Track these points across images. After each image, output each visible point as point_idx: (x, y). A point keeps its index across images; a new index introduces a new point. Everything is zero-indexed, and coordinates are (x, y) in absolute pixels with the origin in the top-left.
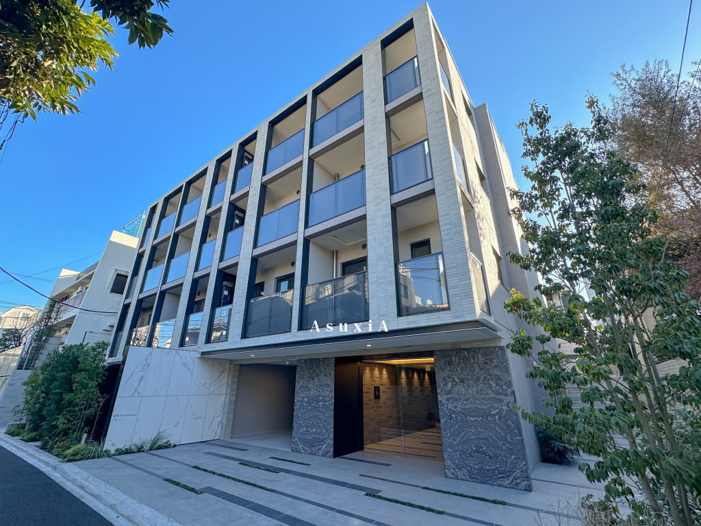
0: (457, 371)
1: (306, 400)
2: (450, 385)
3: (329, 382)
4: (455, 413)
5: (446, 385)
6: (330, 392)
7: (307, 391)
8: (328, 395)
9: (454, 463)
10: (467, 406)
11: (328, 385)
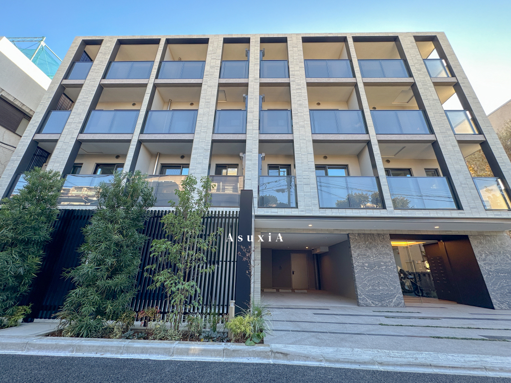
0: (486, 248)
1: (367, 265)
2: (484, 256)
3: (388, 252)
4: (491, 272)
5: (481, 255)
6: (391, 258)
7: (366, 258)
8: (390, 261)
9: (498, 301)
10: (497, 268)
11: (388, 254)
